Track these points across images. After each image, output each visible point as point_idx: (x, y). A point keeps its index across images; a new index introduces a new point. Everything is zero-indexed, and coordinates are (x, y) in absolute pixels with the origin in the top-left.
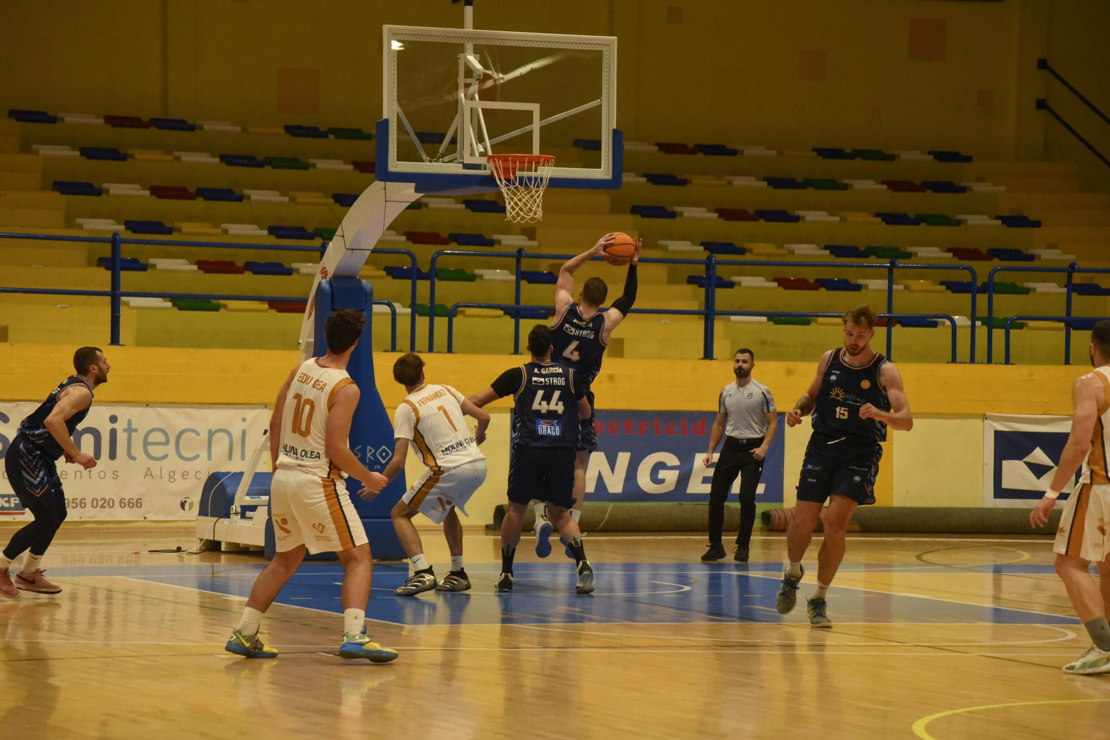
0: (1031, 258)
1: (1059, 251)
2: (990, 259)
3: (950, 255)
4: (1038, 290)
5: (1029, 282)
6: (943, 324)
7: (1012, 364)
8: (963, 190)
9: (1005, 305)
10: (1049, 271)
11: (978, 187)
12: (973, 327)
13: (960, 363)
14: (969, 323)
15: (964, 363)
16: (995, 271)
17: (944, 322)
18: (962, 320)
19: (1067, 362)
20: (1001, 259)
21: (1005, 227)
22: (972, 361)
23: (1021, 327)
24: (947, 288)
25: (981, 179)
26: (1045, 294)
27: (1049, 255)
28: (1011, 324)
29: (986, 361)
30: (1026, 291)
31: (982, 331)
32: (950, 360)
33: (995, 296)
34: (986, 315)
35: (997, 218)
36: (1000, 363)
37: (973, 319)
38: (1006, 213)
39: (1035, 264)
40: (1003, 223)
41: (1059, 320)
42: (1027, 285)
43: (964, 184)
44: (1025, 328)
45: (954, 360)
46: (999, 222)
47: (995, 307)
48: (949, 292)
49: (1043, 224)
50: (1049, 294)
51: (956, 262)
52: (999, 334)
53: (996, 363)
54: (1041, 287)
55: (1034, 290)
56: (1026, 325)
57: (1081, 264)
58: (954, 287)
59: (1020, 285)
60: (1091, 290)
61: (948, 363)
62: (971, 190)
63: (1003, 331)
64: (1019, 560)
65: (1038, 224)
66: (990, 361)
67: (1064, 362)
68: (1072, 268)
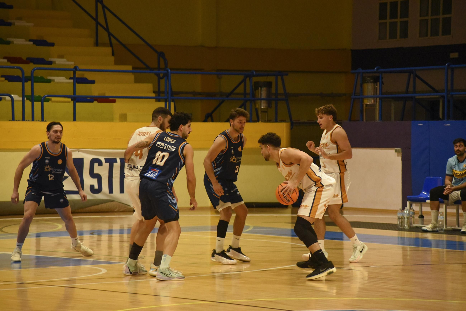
0: (50, 63)
1: (65, 60)
2: (28, 63)
3: (6, 60)
4: (56, 81)
5: (50, 76)
6: (5, 99)
7: (45, 121)
8: (10, 24)
9: (40, 89)
10: (61, 70)
11: (18, 23)
12: (23, 101)
13: (17, 121)
14: (21, 99)
15: (19, 121)
16: (34, 70)
17: (5, 98)
18: (17, 98)
19: (75, 120)
20: (34, 64)
21: (35, 46)
22: (23, 119)
23: (48, 101)
24: (5, 79)
25: (20, 19)
26: (58, 83)
27: (60, 62)
28: (43, 100)
29: (31, 120)
30: (49, 81)
31: (28, 103)
32: (11, 119)
33: (35, 84)
34: (30, 94)
35: (30, 40)
36: (39, 121)
37: (23, 96)
38: (35, 38)
39: (52, 66)
40: (34, 43)
41: (68, 97)
42: (49, 78)
43: (9, 21)
44: (50, 102)
45: (13, 119)
46: (31, 43)
47: (35, 90)
48: (7, 81)
49: (55, 44)
50: (63, 83)
51: (9, 64)
52: (38, 105)
53: (37, 121)
54: (57, 79)
55: (53, 80)
56: (50, 100)
57: (81, 67)
58: (10, 79)
59: (45, 78)
60: (84, 81)
61: (10, 121)
62: (14, 25)
63: (40, 103)
64: (57, 229)
65: (52, 45)
66: (33, 119)
67: (73, 120)
68: (75, 69)
